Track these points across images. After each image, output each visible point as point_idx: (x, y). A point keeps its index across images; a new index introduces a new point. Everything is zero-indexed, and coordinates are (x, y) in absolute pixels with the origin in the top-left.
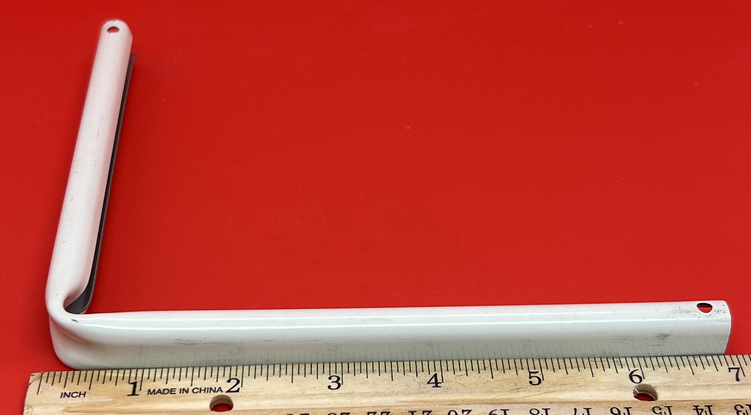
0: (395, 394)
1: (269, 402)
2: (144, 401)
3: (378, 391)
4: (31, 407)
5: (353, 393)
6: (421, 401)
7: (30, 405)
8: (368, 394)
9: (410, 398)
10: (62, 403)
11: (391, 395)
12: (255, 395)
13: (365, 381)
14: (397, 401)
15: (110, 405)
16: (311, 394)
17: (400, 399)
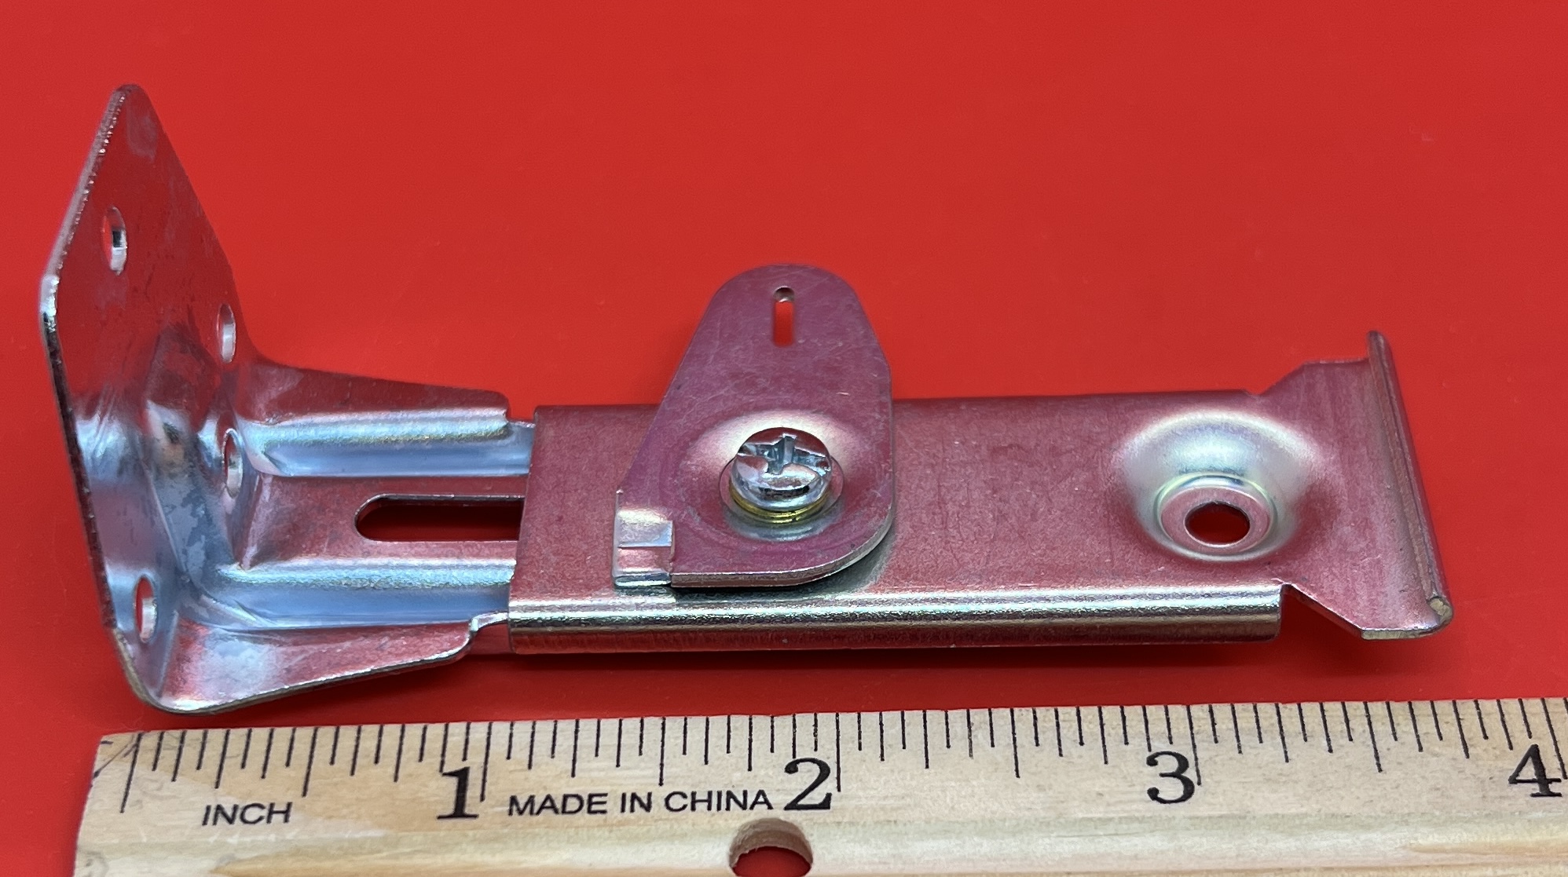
0: (1397, 823)
1: (942, 844)
2: (497, 839)
3: (1334, 810)
4: (96, 855)
5: (1245, 817)
6: (1493, 849)
7: (95, 850)
8: (1297, 822)
9: (1452, 838)
10: (208, 843)
11: (1382, 825)
12: (889, 821)
13: (1281, 774)
14: (1404, 847)
15: (379, 851)
16: (1091, 819)
17: (1416, 839)
